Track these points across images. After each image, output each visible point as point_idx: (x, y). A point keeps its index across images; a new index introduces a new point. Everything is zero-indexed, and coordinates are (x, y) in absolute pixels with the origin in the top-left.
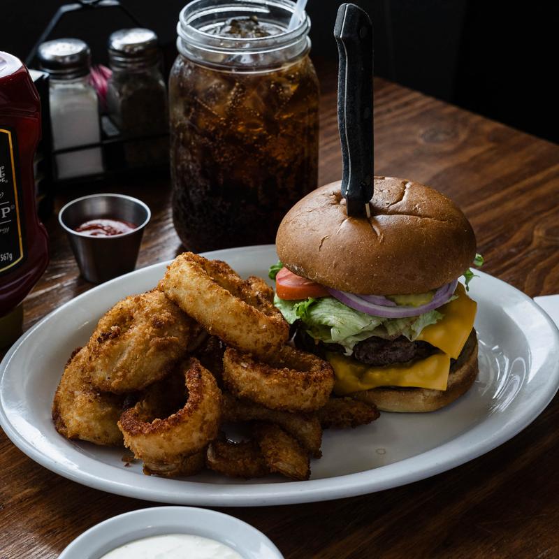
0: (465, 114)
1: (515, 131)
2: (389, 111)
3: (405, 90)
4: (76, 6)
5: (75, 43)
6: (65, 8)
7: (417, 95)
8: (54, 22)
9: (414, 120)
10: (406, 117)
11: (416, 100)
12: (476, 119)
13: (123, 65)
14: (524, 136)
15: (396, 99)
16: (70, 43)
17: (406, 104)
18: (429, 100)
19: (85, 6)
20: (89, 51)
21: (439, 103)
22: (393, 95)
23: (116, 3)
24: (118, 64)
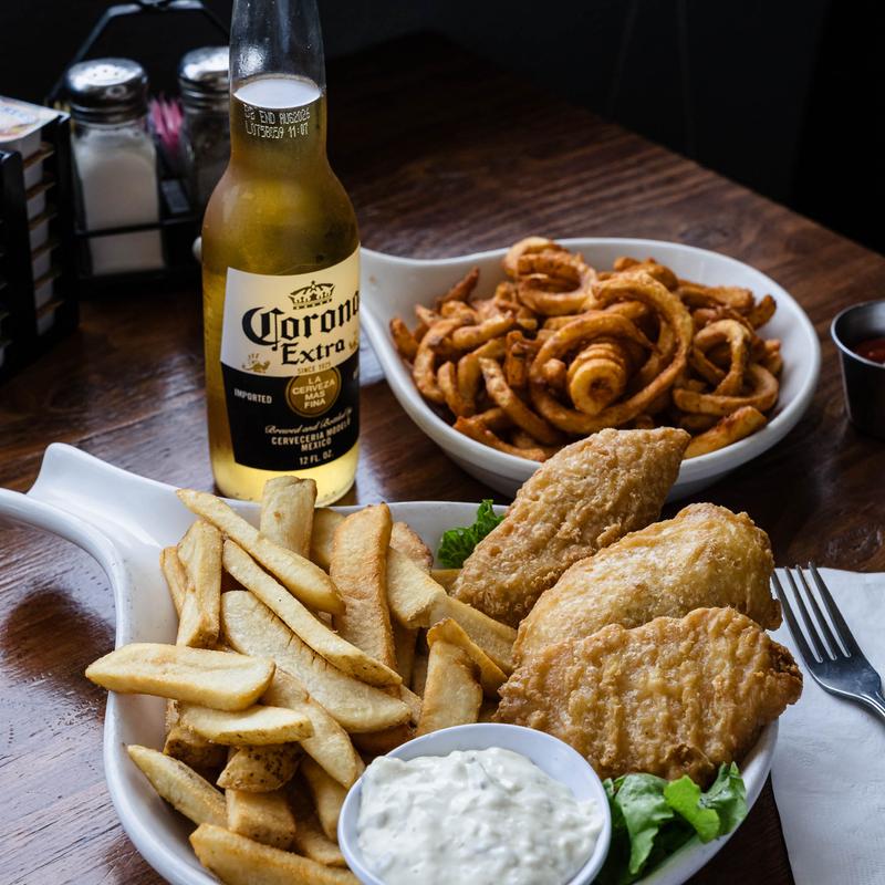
0: (760, 202)
1: (832, 235)
2: (640, 190)
3: (674, 157)
4: (133, 8)
5: (125, 66)
6: (116, 11)
7: (691, 165)
8: (97, 31)
9: (675, 208)
10: (665, 201)
11: (685, 175)
12: (775, 211)
13: (201, 104)
14: (846, 244)
15: (654, 171)
16: (116, 65)
17: (670, 180)
18: (710, 175)
19: (147, 8)
20: (145, 80)
21: (724, 182)
22: (653, 164)
23: (197, 5)
24: (193, 102)
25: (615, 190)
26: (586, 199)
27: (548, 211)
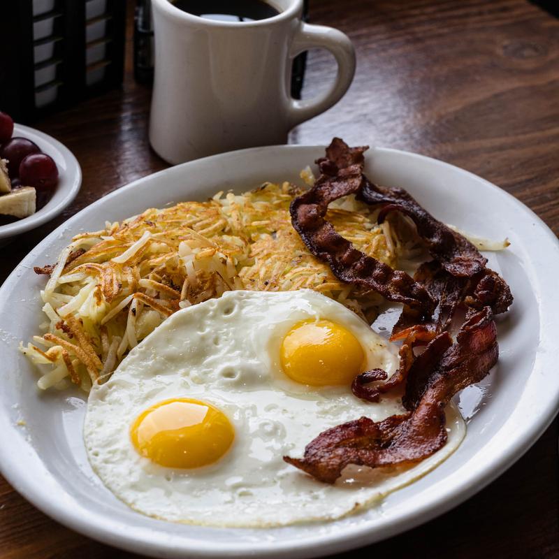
25: (461, 12)
26: (439, 15)
27: (409, 20)
